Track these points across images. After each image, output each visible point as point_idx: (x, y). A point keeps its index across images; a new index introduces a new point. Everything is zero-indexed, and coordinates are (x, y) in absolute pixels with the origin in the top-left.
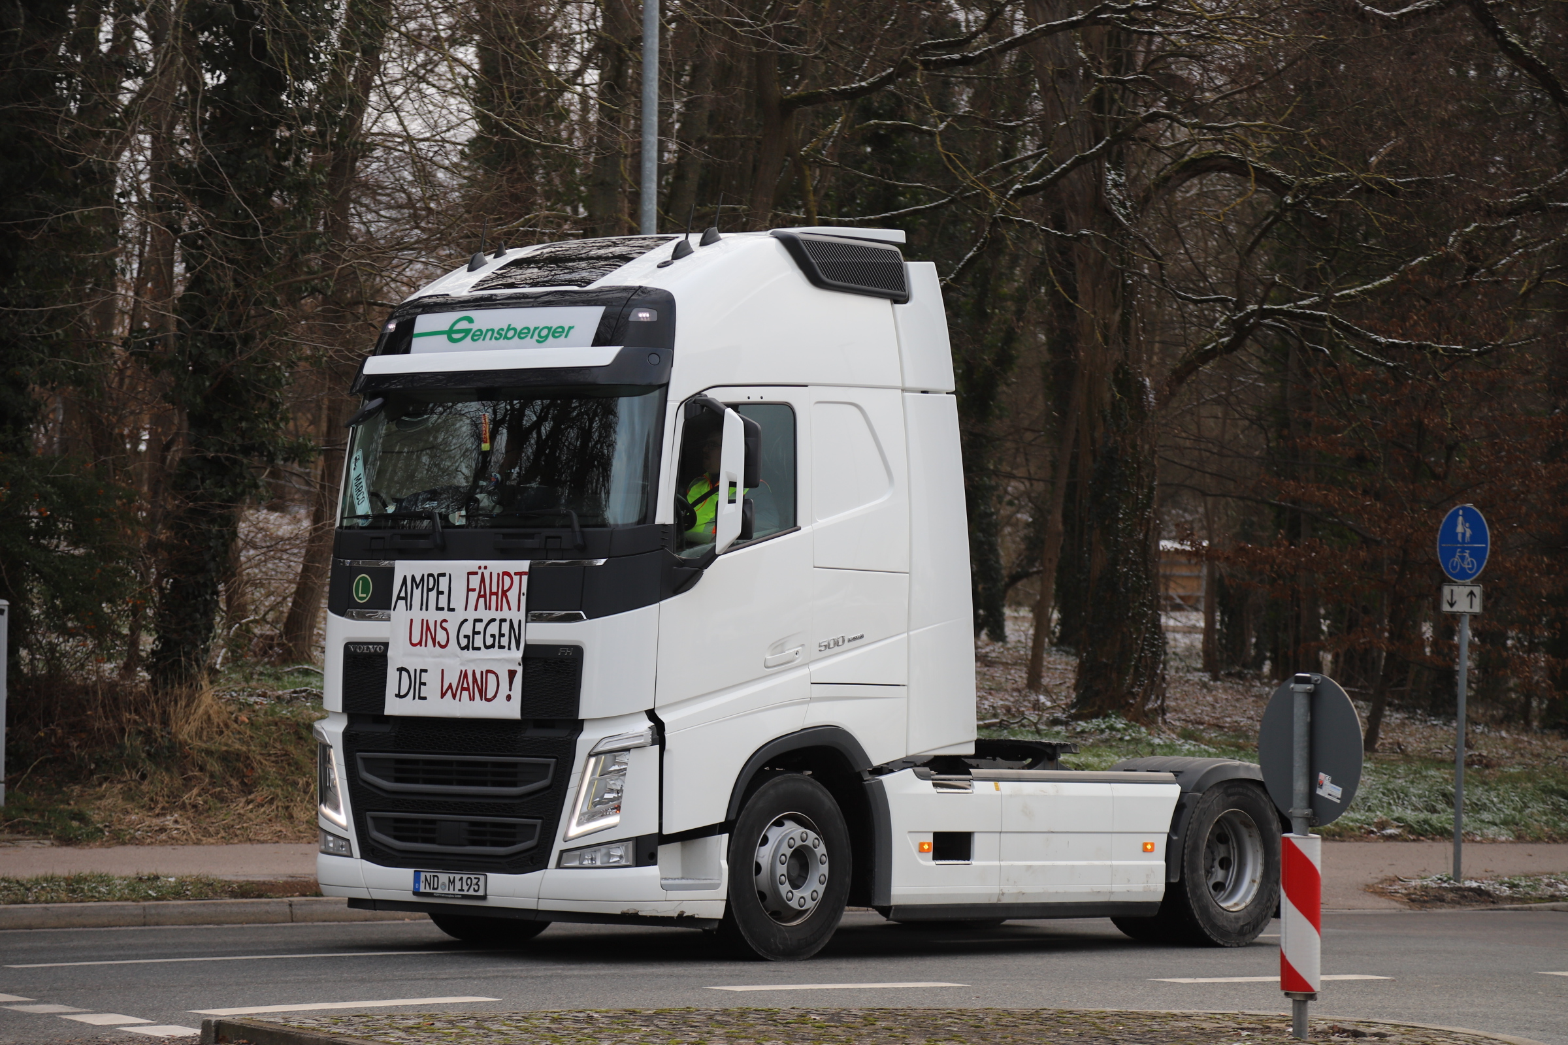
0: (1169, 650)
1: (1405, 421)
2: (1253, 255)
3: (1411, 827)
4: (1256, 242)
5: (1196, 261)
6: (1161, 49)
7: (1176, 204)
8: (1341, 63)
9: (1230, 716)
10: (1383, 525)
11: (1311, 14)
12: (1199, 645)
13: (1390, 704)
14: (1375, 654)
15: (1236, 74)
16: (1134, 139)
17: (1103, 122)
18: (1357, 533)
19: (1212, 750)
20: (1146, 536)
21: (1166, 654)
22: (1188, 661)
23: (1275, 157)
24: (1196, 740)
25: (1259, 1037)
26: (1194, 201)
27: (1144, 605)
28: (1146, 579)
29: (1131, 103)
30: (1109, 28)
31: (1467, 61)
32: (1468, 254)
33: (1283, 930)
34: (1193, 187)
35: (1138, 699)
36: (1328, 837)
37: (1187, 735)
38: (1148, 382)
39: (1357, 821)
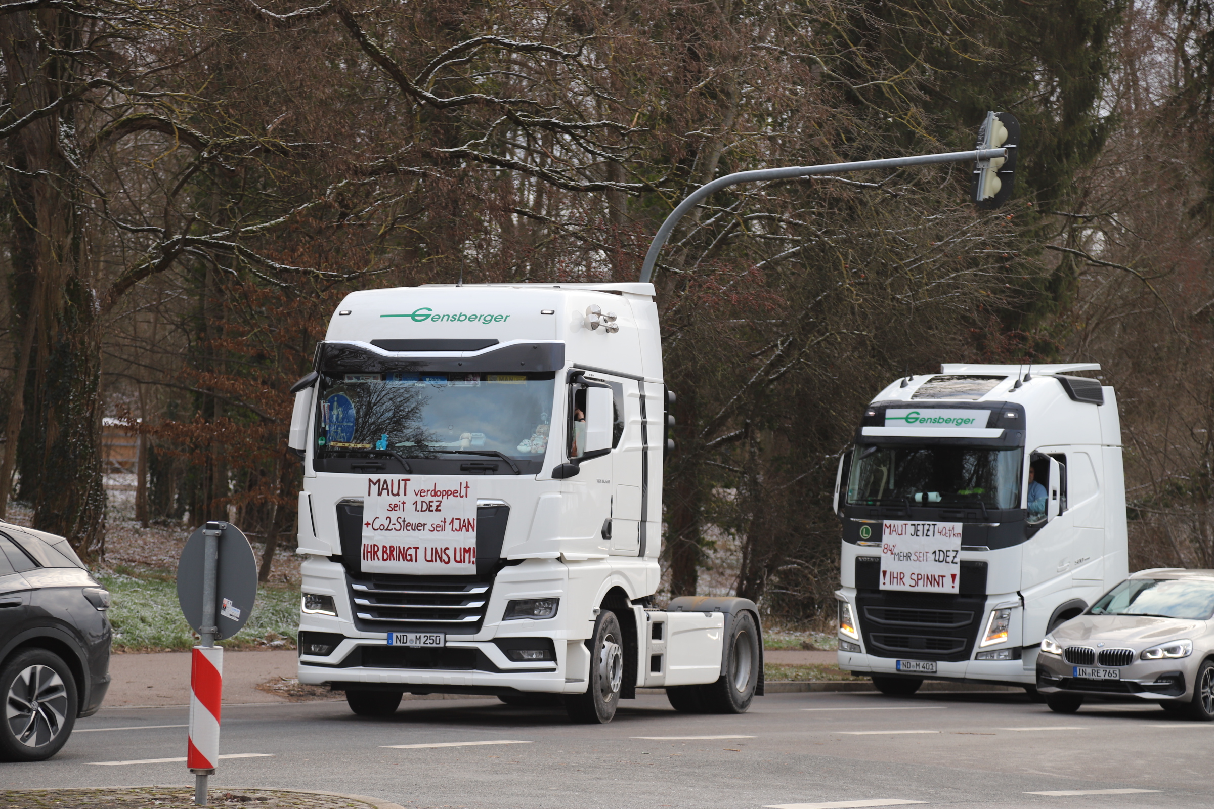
0: (109, 504)
1: (294, 329)
2: (177, 196)
3: (293, 639)
4: (180, 186)
5: (133, 199)
6: (104, 31)
7: (116, 153)
8: (243, 51)
9: (155, 555)
10: (277, 408)
11: (220, 11)
12: (133, 500)
13: (280, 545)
14: (269, 507)
15: (162, 54)
16: (81, 100)
17: (56, 86)
18: (257, 414)
19: (141, 582)
20: (92, 413)
21: (106, 507)
22: (124, 513)
23: (194, 121)
24: (128, 574)
25: (168, 804)
26: (131, 152)
27: (89, 468)
28: (91, 448)
29: (78, 71)
30: (59, 11)
31: (339, 56)
32: (341, 203)
33: (191, 721)
34: (129, 141)
35: (83, 543)
36: (229, 648)
37: (121, 571)
38: (94, 292)
39: (252, 635)
